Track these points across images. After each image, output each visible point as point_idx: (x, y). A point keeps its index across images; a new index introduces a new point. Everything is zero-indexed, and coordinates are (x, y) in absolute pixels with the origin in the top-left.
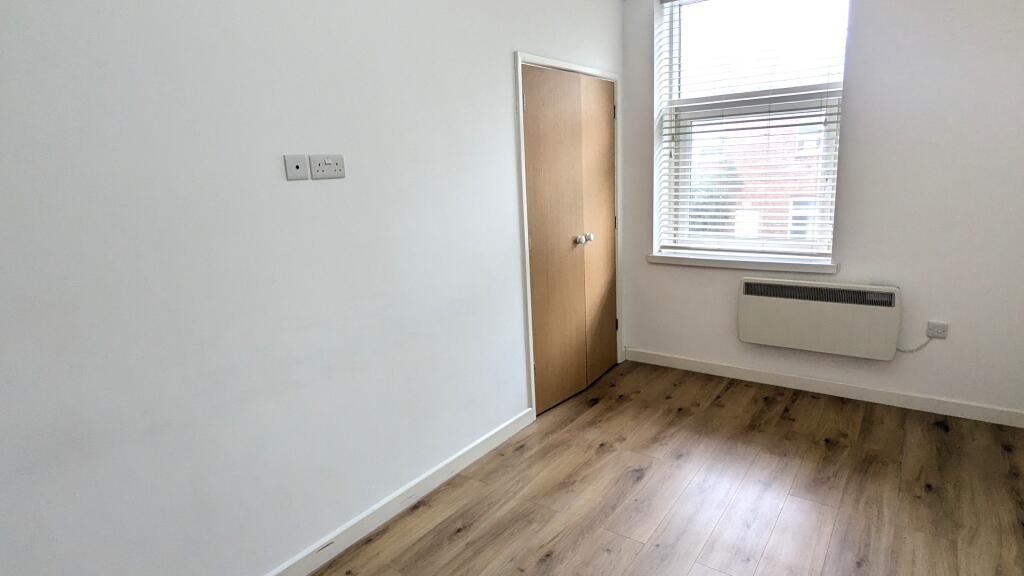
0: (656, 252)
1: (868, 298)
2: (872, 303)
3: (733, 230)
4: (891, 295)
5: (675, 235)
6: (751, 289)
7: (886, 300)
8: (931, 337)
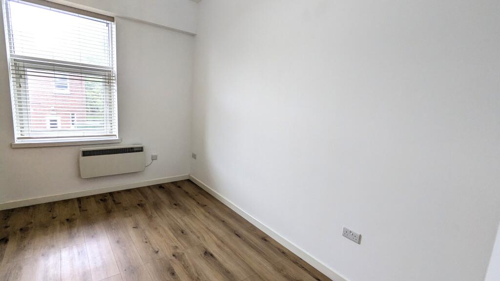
0: (17, 142)
1: (135, 150)
2: (136, 151)
3: (56, 127)
4: (142, 148)
5: (21, 131)
6: (85, 154)
7: (141, 150)
8: (153, 160)
